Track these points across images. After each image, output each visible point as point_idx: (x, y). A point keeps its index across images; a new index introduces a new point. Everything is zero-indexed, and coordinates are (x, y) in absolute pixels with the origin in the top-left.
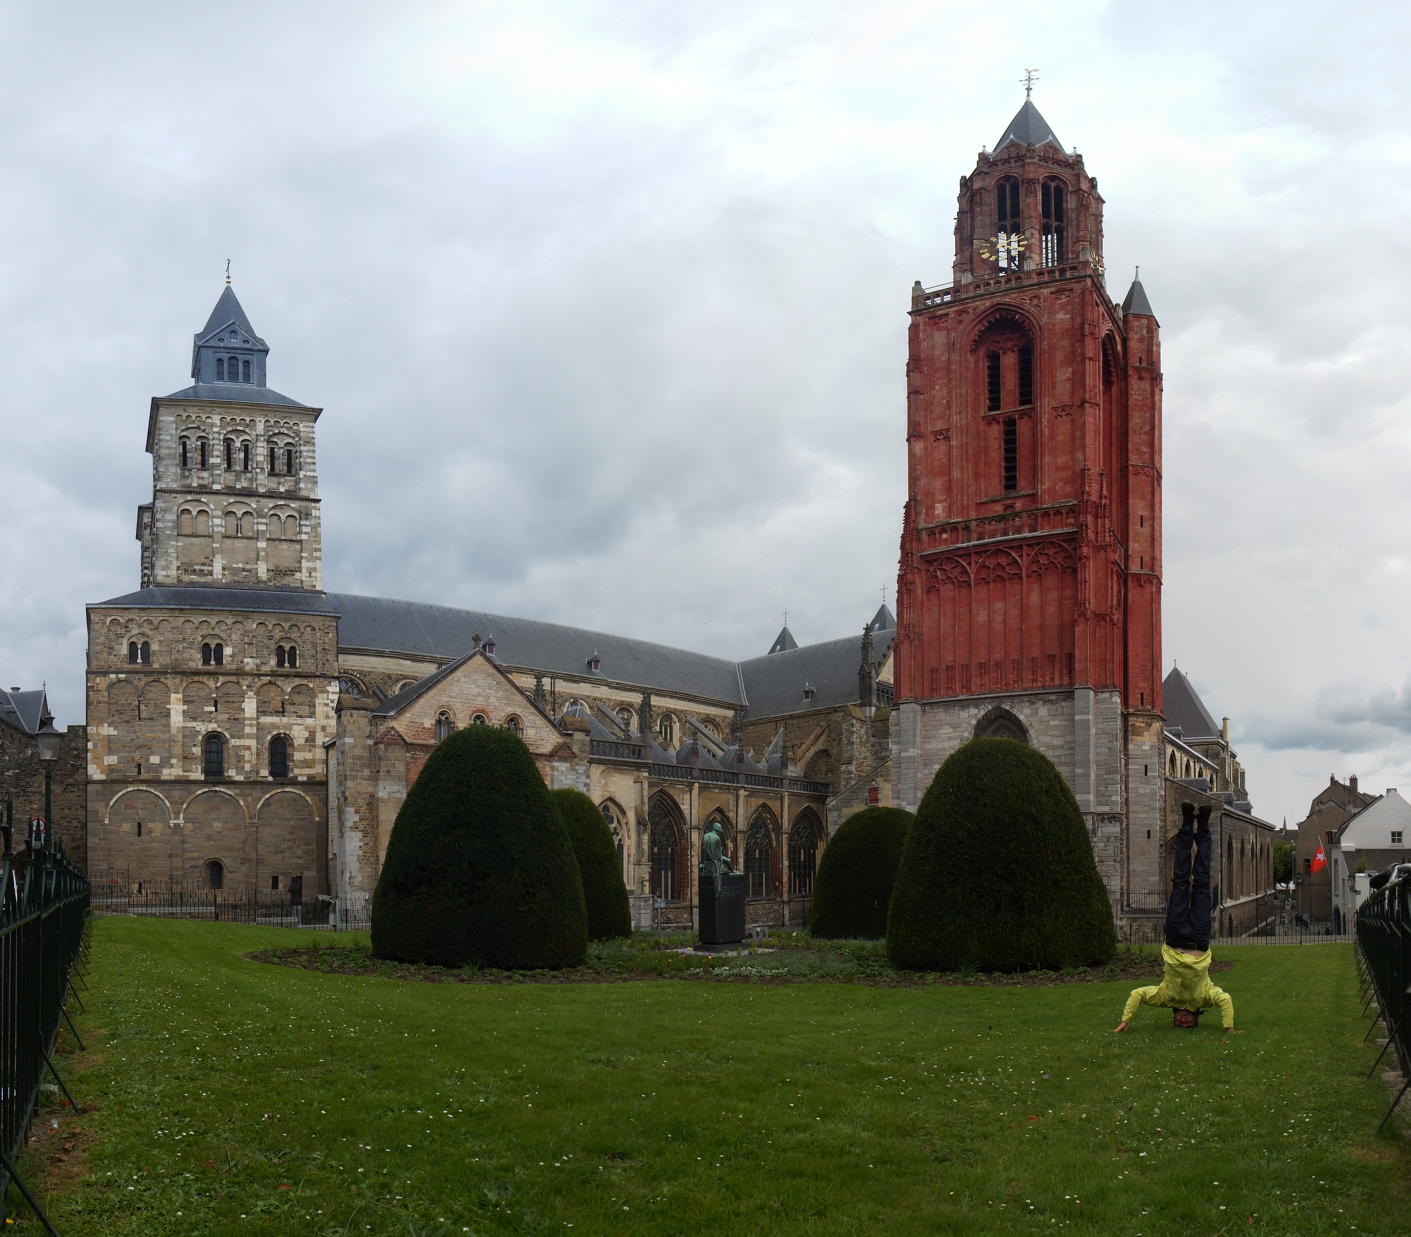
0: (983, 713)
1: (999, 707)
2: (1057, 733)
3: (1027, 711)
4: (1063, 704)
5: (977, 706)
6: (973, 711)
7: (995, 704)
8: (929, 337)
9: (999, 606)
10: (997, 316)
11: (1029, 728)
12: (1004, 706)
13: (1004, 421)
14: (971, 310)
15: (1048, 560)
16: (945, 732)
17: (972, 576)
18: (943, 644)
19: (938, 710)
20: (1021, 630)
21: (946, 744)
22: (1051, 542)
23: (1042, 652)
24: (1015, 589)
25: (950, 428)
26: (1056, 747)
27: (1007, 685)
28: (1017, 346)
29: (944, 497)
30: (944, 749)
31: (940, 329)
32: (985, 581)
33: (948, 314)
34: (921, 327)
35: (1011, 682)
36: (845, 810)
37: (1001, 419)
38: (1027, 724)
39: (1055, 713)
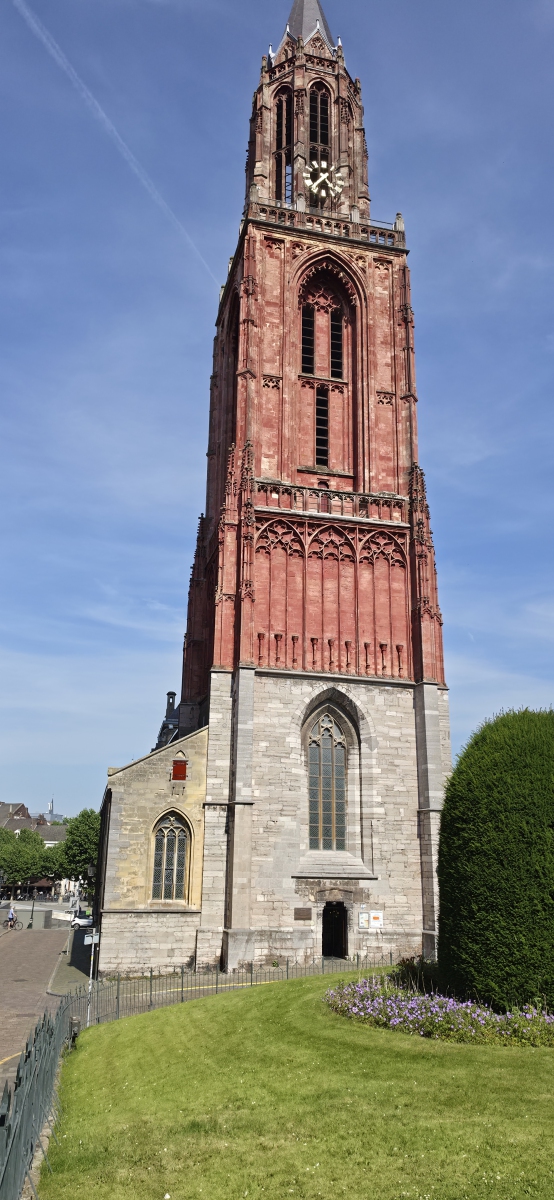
0: (317, 692)
1: (334, 689)
2: (394, 724)
4: (399, 695)
5: (311, 685)
6: (307, 689)
7: (331, 685)
8: (263, 261)
9: (330, 585)
10: (324, 265)
11: (366, 715)
12: (340, 688)
13: (318, 388)
14: (305, 247)
15: (379, 549)
16: (274, 706)
17: (306, 547)
18: (272, 610)
19: (266, 681)
20: (356, 614)
21: (275, 720)
22: (382, 531)
23: (375, 639)
24: (348, 571)
25: (282, 379)
26: (393, 739)
27: (340, 666)
28: (331, 307)
29: (271, 453)
30: (273, 726)
31: (272, 256)
32: (319, 555)
33: (282, 241)
34: (258, 244)
35: (344, 664)
36: (136, 785)
37: (316, 385)
38: (364, 711)
39: (391, 704)
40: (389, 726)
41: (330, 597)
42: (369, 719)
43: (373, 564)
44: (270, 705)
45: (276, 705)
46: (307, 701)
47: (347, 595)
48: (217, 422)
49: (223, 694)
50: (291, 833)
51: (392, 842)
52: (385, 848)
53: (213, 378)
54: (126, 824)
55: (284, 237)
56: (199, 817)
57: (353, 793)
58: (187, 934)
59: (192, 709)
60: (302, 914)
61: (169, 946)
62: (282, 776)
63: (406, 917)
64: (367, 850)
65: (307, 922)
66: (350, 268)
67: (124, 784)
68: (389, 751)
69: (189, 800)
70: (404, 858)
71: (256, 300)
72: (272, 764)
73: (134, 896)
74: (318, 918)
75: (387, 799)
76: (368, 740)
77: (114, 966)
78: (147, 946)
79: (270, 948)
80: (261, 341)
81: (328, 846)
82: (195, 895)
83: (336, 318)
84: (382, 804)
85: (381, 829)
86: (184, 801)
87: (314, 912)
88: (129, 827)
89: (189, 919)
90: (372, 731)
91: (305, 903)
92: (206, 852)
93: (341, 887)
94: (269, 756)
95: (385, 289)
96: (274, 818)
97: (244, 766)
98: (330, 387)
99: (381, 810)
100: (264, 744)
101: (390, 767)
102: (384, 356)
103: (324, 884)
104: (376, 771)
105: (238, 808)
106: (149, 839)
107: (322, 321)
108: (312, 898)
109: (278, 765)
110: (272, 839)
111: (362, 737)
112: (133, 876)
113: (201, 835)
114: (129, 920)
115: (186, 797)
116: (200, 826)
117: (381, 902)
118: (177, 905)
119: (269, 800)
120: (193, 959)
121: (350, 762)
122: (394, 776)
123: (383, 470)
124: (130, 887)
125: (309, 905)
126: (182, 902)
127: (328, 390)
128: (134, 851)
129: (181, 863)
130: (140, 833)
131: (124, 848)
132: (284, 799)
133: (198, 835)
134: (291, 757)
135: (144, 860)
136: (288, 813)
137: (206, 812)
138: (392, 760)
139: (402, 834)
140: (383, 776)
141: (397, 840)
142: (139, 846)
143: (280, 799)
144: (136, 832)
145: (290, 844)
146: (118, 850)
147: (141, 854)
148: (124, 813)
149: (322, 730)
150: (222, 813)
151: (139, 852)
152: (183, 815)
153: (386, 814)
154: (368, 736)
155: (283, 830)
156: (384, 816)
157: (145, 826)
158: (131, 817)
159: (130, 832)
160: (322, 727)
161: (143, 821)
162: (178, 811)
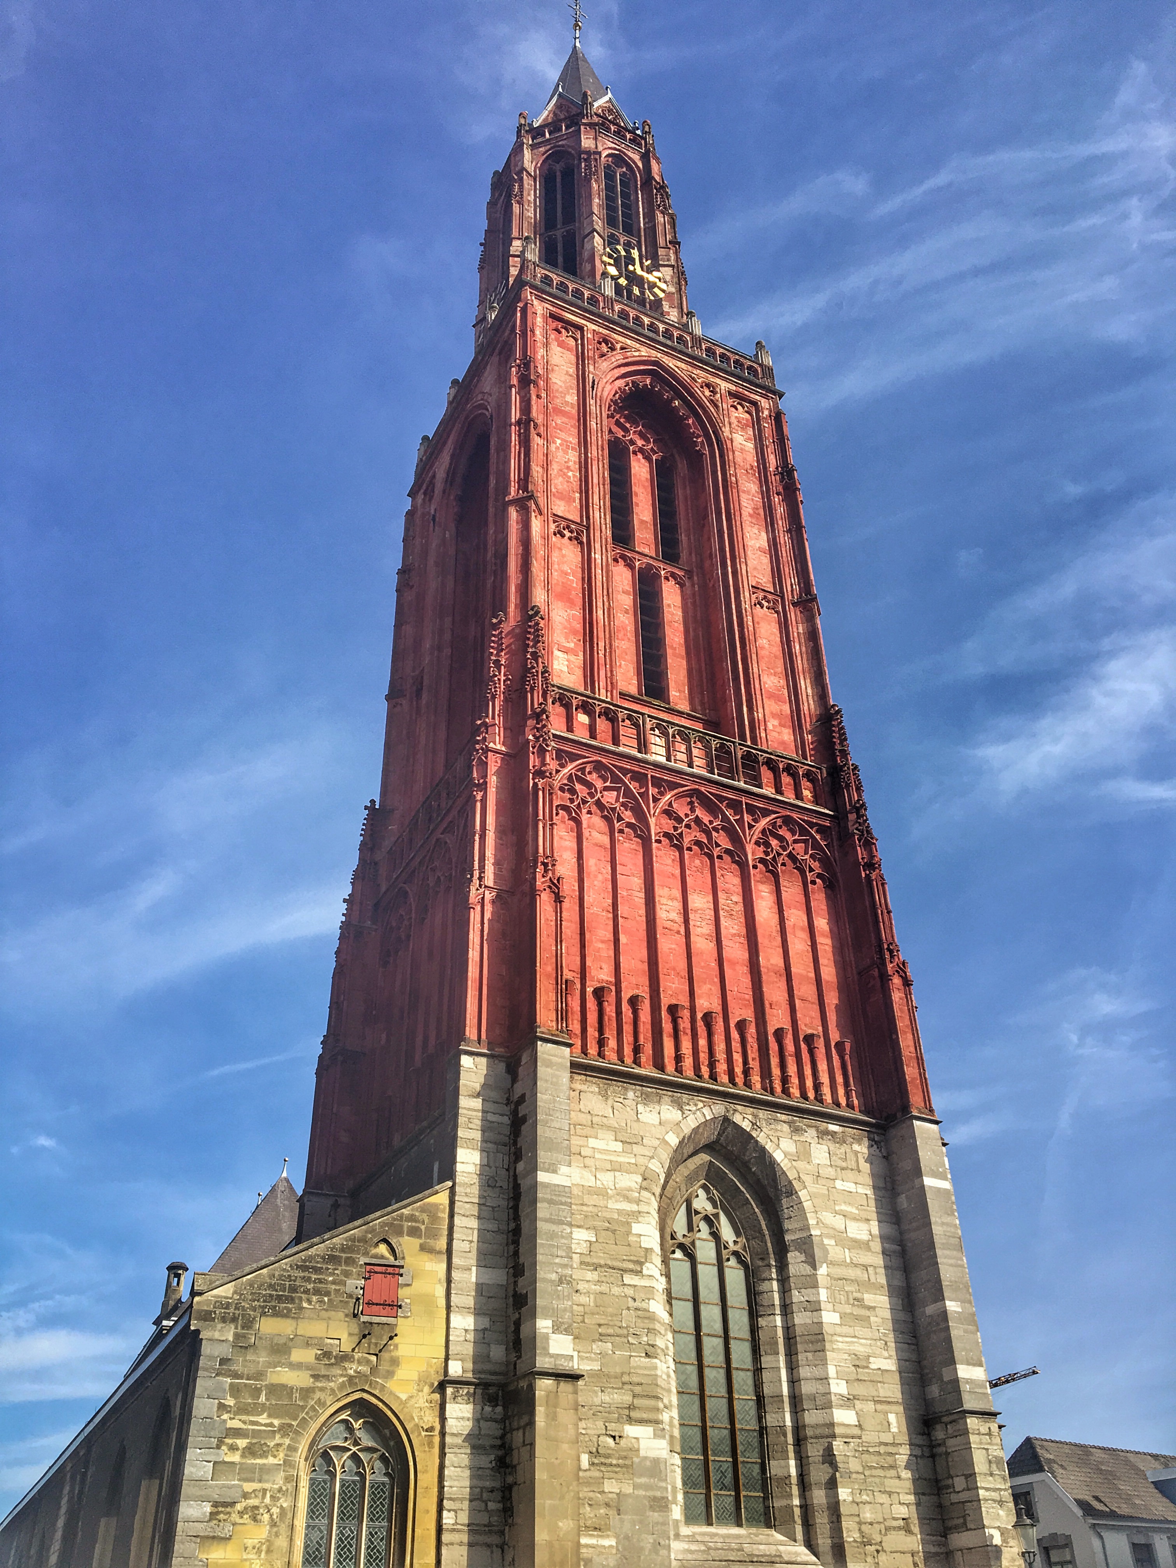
0: (691, 1123)
1: (727, 1120)
2: (854, 1210)
3: (789, 1145)
4: (854, 1147)
5: (679, 1104)
6: (671, 1113)
7: (719, 1108)
8: (547, 346)
9: (699, 902)
10: (647, 384)
11: (795, 1183)
12: (737, 1119)
13: (640, 570)
14: (617, 346)
15: (785, 848)
16: (603, 1146)
17: (652, 822)
19: (584, 1087)
20: (753, 968)
21: (606, 1179)
22: (788, 817)
23: (794, 1023)
24: (731, 880)
25: (587, 527)
26: (855, 1244)
27: (730, 1070)
28: (656, 453)
30: (602, 1192)
31: (562, 345)
32: (675, 842)
33: (580, 328)
34: (539, 321)
35: (738, 1067)
36: (268, 1326)
37: (637, 564)
38: (791, 1175)
39: (844, 1164)
40: (844, 1215)
41: (702, 926)
42: (803, 1194)
43: (776, 876)
44: (592, 1142)
45: (606, 1145)
46: (673, 1140)
47: (733, 927)
50: (656, 1467)
51: (879, 1497)
52: (868, 1515)
54: (237, 1433)
55: (583, 324)
56: (429, 1418)
62: (629, 1319)
64: (822, 1521)
66: (693, 397)
67: (234, 1320)
68: (852, 1273)
69: (404, 1371)
70: (911, 1543)
71: (538, 397)
72: (604, 1288)
75: (860, 1390)
76: (806, 1245)
80: (549, 461)
83: (662, 473)
84: (848, 1402)
85: (855, 1466)
86: (390, 1374)
88: (242, 1443)
90: (812, 1222)
92: (448, 1519)
94: (596, 1267)
95: (748, 440)
96: (613, 1428)
98: (663, 573)
99: (850, 1417)
101: (857, 1311)
102: (755, 537)
104: (830, 1318)
105: (543, 1390)
106: (293, 1481)
107: (641, 471)
109: (616, 1290)
110: (612, 1487)
111: (788, 1237)
113: (434, 1469)
115: (395, 1362)
116: (430, 1444)
122: (867, 1333)
127: (657, 577)
130: (271, 1460)
131: (225, 1504)
132: (635, 1379)
133: (426, 1471)
134: (645, 1272)
135: (282, 1542)
136: (645, 1416)
137: (448, 1406)
138: (858, 1295)
139: (899, 1477)
140: (845, 1330)
141: (890, 1494)
142: (267, 1500)
143: (626, 1378)
144: (261, 1457)
145: (655, 1499)
146: (208, 1508)
147: (273, 1524)
148: (230, 1402)
149: (695, 1219)
150: (488, 1409)
151: (266, 1517)
152: (389, 1414)
153: (860, 1426)
154: (804, 1234)
155: (636, 1460)
156: (857, 1431)
157: (287, 1441)
158: (248, 1413)
159: (243, 1456)
160: (697, 1213)
161: (282, 1427)
162: (374, 1401)
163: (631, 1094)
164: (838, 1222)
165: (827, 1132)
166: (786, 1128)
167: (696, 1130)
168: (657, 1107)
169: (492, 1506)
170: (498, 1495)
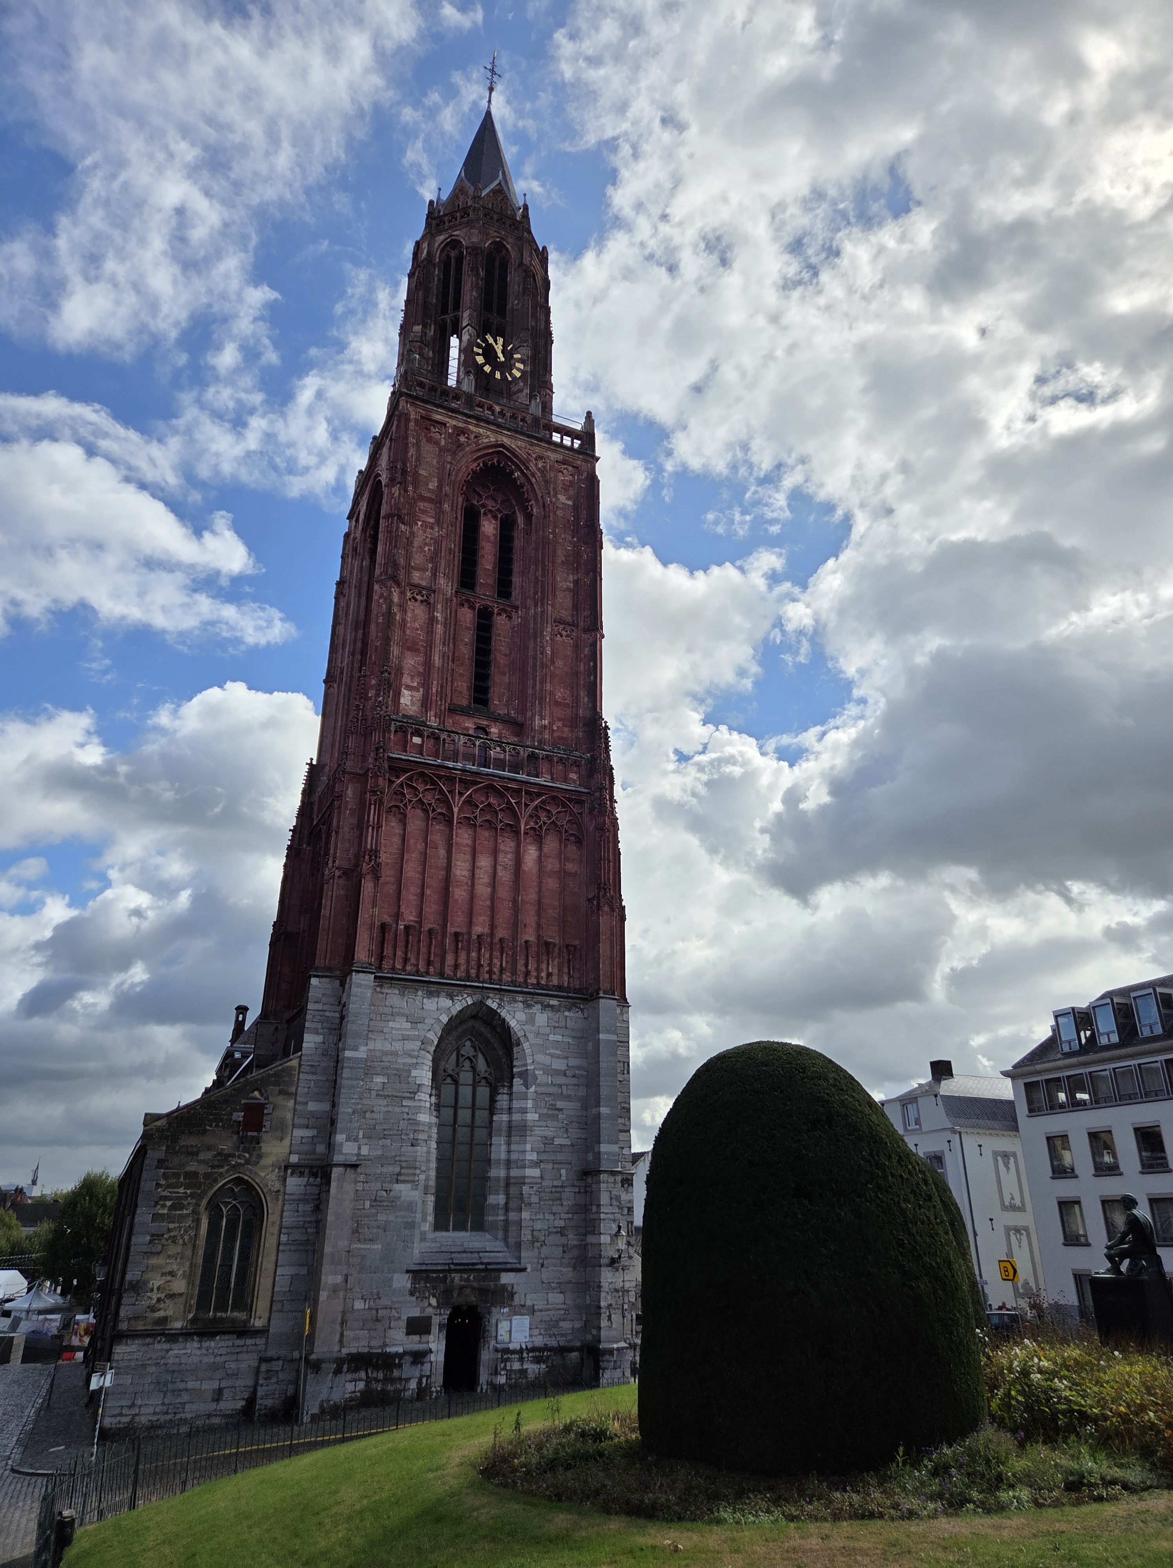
0: (458, 1007)
1: (482, 1003)
2: (559, 1052)
3: (521, 1016)
4: (566, 1013)
5: (451, 997)
6: (445, 1002)
7: (478, 997)
8: (418, 445)
9: (484, 862)
10: (495, 461)
11: (522, 1040)
12: (489, 1002)
13: (479, 610)
14: (472, 436)
15: (549, 818)
16: (397, 1025)
17: (456, 810)
18: (403, 893)
19: (389, 991)
20: (515, 901)
21: (398, 1045)
22: (555, 797)
23: (539, 937)
24: (507, 845)
25: (434, 592)
26: (557, 1072)
27: (490, 972)
28: (500, 512)
29: (415, 684)
30: (395, 1054)
31: (430, 440)
32: (469, 823)
33: (445, 425)
34: (412, 424)
35: (496, 970)
36: (186, 1140)
37: (477, 606)
38: (520, 1034)
39: (557, 1025)
40: (552, 1055)
41: (483, 878)
42: (526, 1045)
43: (541, 837)
44: (391, 1024)
45: (400, 1025)
46: (445, 1019)
47: (505, 876)
48: (341, 641)
49: (326, 1007)
50: (410, 1207)
51: (547, 1216)
52: (538, 1225)
53: (339, 584)
54: (166, 1198)
55: (447, 420)
56: (277, 1186)
57: (499, 1148)
58: (244, 1366)
59: (277, 1029)
60: (418, 1327)
61: (216, 1385)
62: (403, 1125)
63: (562, 1324)
64: (513, 1229)
65: (424, 1338)
66: (527, 468)
67: (166, 1138)
68: (551, 1090)
69: (265, 1161)
70: (563, 1240)
71: (406, 491)
72: (390, 1109)
73: (168, 1310)
74: (440, 1331)
75: (544, 1157)
76: (524, 1075)
77: (125, 1420)
78: (182, 1386)
79: (368, 1381)
80: (409, 543)
81: (460, 1226)
82: (262, 1305)
83: (506, 527)
84: (536, 1164)
85: (534, 1199)
86: (256, 1163)
87: (436, 1320)
88: (169, 1203)
89: (249, 1342)
90: (529, 1061)
91: (423, 1310)
92: (284, 1238)
93: (475, 1285)
94: (385, 1097)
95: (568, 499)
96: (387, 1186)
97: (350, 1110)
98: (496, 610)
99: (535, 1172)
100: (379, 1080)
101: (550, 1112)
102: (564, 580)
103: (452, 1280)
104: (532, 1117)
105: (336, 1172)
106: (198, 1221)
107: (489, 528)
108: (433, 1301)
109: (397, 1109)
110: (382, 1217)
111: (515, 1070)
112: (169, 1278)
113: (278, 1212)
114: (157, 1346)
115: (260, 1157)
116: (277, 1199)
117: (529, 1303)
118: (233, 1320)
119: (382, 1160)
120: (251, 1401)
121: (498, 1105)
122: (555, 1124)
123: (559, 719)
124: (162, 1296)
125: (429, 1311)
126: (241, 1316)
127: (492, 613)
128: (174, 1240)
129: (245, 1256)
130: (185, 1211)
131: (158, 1235)
132: (403, 1159)
133: (273, 1214)
134: (416, 1098)
135: (189, 1253)
136: (407, 1179)
137: (288, 1179)
138: (553, 1102)
139: (562, 1205)
140: (540, 1123)
141: (555, 1214)
142: (182, 1232)
143: (397, 1158)
144: (180, 1210)
145: (407, 1223)
146: (148, 1238)
147: (184, 1244)
148: (163, 1182)
149: (461, 1059)
150: (311, 1180)
151: (181, 1241)
152: (255, 1184)
153: (542, 1178)
154: (524, 1069)
155: (398, 1203)
156: (539, 1180)
157: (194, 1201)
158: (173, 1188)
159: (169, 1210)
160: (462, 1056)
161: (191, 1194)
162: (246, 1178)
163: (420, 993)
164: (547, 1060)
165: (549, 1006)
166: (521, 1005)
167: (460, 1012)
168: (436, 999)
169: (309, 1230)
170: (314, 1225)
